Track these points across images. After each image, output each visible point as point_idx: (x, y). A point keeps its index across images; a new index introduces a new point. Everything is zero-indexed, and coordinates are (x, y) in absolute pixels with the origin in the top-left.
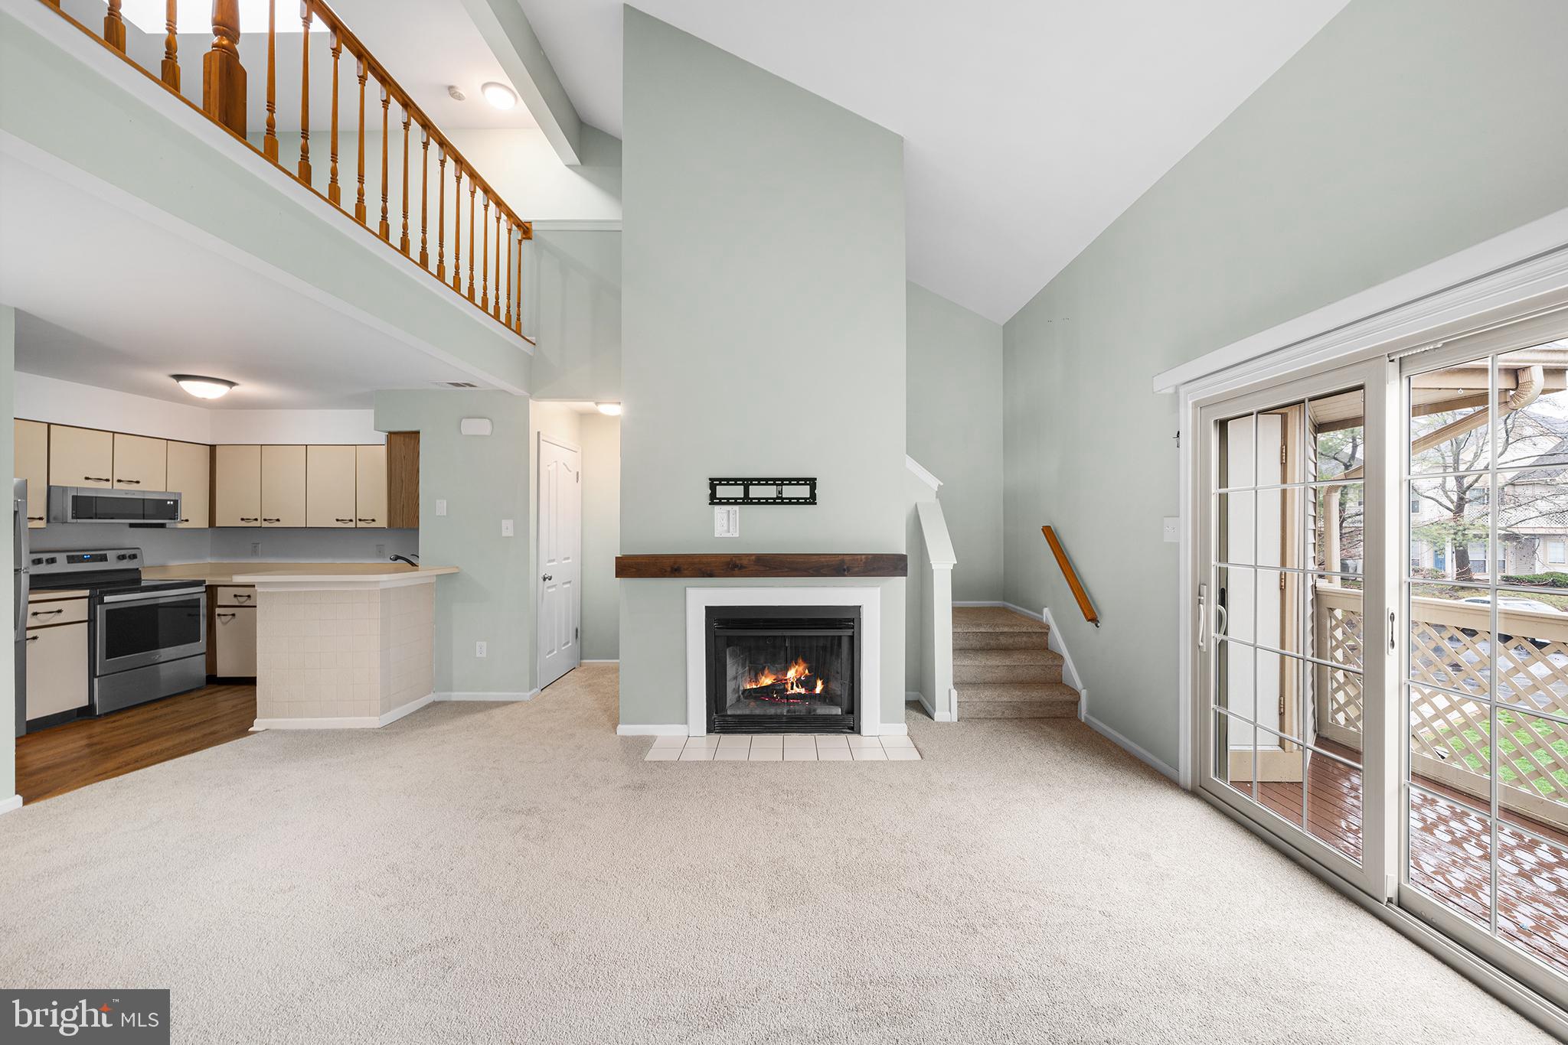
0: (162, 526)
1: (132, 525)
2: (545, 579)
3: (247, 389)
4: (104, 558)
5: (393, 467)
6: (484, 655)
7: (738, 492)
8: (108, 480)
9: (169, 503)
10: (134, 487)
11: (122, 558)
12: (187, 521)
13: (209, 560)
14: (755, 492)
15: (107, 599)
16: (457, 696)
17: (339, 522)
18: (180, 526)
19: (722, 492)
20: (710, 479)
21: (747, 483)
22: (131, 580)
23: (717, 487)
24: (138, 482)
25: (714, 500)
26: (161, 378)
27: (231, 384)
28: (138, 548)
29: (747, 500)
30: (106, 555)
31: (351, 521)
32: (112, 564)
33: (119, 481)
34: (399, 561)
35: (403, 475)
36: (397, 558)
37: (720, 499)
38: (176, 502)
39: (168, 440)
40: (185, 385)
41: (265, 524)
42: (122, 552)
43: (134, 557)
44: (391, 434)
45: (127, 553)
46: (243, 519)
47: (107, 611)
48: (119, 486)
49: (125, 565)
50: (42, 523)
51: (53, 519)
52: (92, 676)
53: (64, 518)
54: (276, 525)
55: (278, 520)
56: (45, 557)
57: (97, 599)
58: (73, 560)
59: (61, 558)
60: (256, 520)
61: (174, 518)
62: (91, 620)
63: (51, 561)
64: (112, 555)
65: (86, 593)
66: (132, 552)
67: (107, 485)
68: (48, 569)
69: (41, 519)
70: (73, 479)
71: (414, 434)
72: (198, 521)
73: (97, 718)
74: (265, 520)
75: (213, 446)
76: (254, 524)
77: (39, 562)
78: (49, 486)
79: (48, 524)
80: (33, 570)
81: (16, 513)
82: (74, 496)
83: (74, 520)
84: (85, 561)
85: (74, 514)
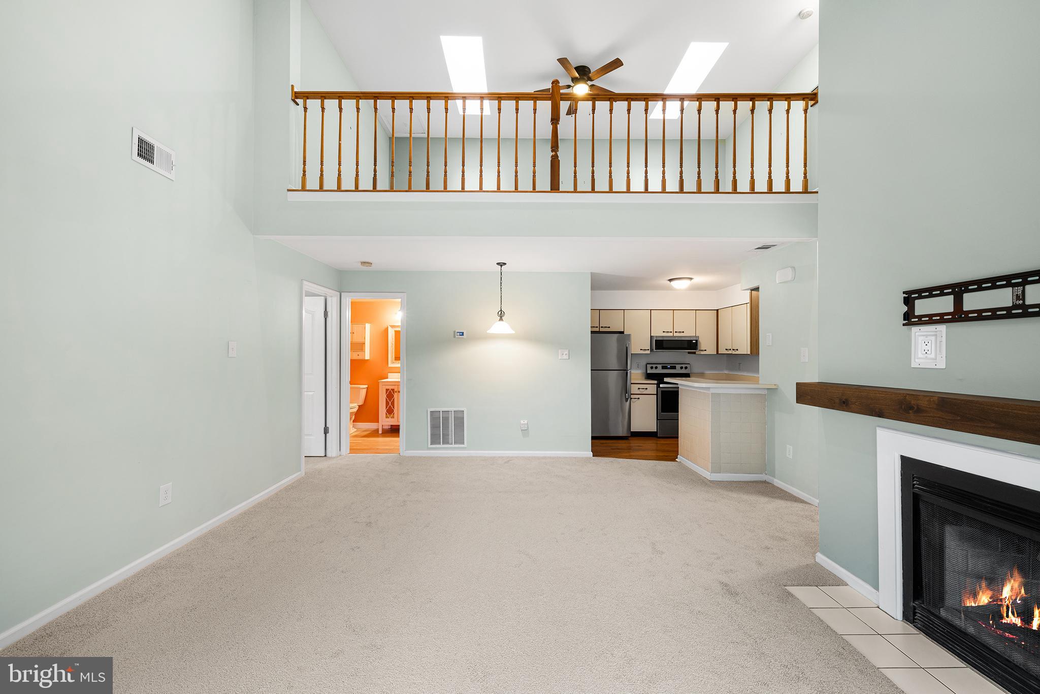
0: (694, 353)
1: (689, 353)
3: (699, 279)
4: (674, 368)
5: (752, 313)
6: (791, 457)
7: (946, 304)
8: (671, 332)
9: (694, 341)
10: (681, 334)
11: (682, 368)
12: (705, 351)
13: (726, 372)
14: (972, 301)
15: (661, 386)
16: (778, 483)
18: (702, 353)
19: (923, 307)
20: (904, 293)
21: (958, 290)
23: (917, 302)
24: (683, 332)
25: (910, 318)
26: (665, 282)
27: (691, 279)
28: (689, 364)
29: (959, 315)
30: (675, 366)
32: (678, 371)
33: (676, 332)
37: (920, 317)
38: (697, 341)
39: (696, 310)
40: (673, 283)
41: (734, 352)
42: (682, 365)
43: (687, 367)
44: (752, 290)
45: (684, 366)
46: (726, 349)
47: (662, 391)
48: (676, 334)
49: (683, 371)
50: (649, 352)
51: (652, 350)
52: (657, 419)
53: (653, 350)
54: (737, 352)
55: (737, 350)
56: (654, 366)
57: (658, 385)
58: (664, 368)
59: (660, 366)
60: (730, 350)
61: (696, 349)
62: (657, 394)
63: (656, 368)
64: (678, 367)
65: (656, 382)
66: (686, 365)
67: (671, 334)
68: (654, 371)
69: (648, 350)
70: (658, 333)
71: (757, 289)
72: (711, 350)
73: (660, 438)
74: (733, 350)
75: (717, 310)
76: (730, 352)
77: (652, 368)
78: (651, 336)
79: (651, 352)
80: (649, 371)
81: (627, 347)
82: (656, 340)
83: (656, 350)
84: (668, 368)
85: (655, 347)
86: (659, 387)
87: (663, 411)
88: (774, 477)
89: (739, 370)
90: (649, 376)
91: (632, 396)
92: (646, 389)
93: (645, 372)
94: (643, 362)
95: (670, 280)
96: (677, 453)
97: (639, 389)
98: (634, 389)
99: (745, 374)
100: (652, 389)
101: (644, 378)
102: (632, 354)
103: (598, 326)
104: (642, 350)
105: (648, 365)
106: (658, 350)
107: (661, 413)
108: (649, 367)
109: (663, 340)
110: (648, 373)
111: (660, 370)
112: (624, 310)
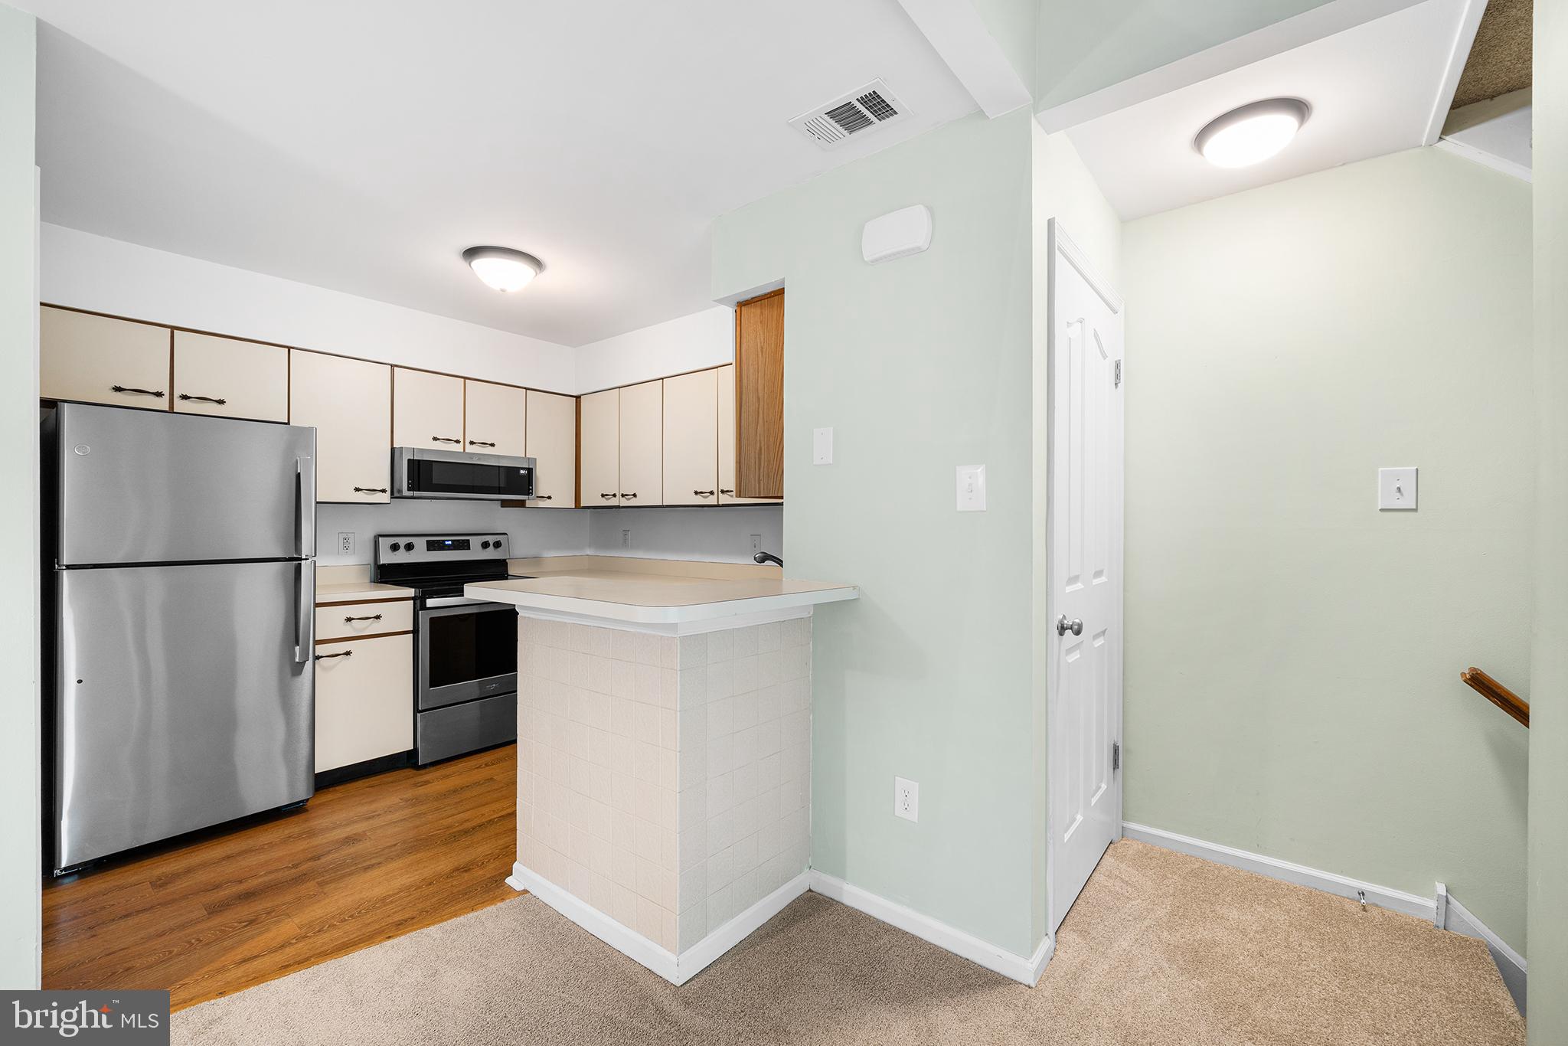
0: (521, 504)
1: (505, 504)
2: (1062, 629)
4: (464, 545)
5: (744, 372)
6: (913, 816)
8: (458, 442)
9: (522, 472)
10: (489, 450)
11: (485, 545)
12: (548, 498)
13: (589, 552)
15: (431, 602)
17: (698, 496)
18: (542, 504)
24: (492, 445)
26: (448, 258)
27: (536, 262)
28: (506, 534)
30: (469, 540)
31: (712, 493)
32: (473, 554)
33: (472, 443)
34: (768, 563)
35: (760, 388)
36: (761, 557)
38: (530, 471)
39: (526, 389)
40: (479, 265)
41: (624, 502)
42: (486, 538)
43: (497, 545)
44: (742, 305)
45: (491, 539)
46: (603, 496)
47: (432, 619)
48: (470, 449)
49: (490, 554)
50: (385, 498)
51: (395, 494)
52: (416, 710)
53: (400, 491)
54: (633, 502)
55: (634, 496)
56: (403, 541)
57: (419, 604)
58: (432, 546)
59: (420, 544)
60: (614, 495)
61: (528, 492)
62: (415, 632)
63: (409, 547)
64: (475, 542)
65: (410, 592)
66: (498, 538)
67: (459, 448)
68: (402, 557)
69: (384, 491)
70: (417, 439)
71: (775, 297)
72: (563, 499)
73: (425, 766)
74: (623, 496)
75: (578, 398)
76: (613, 502)
77: (395, 547)
78: (393, 449)
79: (391, 498)
80: (387, 558)
81: (298, 476)
82: (409, 460)
83: (411, 493)
84: (446, 548)
85: (409, 484)
86: (424, 607)
87: (434, 681)
88: (842, 876)
89: (625, 544)
90: (386, 574)
91: (321, 650)
92: (378, 617)
93: (369, 558)
94: (365, 530)
95: (472, 253)
96: (508, 854)
97: (349, 620)
98: (329, 623)
99: (640, 555)
100: (398, 615)
101: (368, 580)
102: (317, 503)
103: (166, 392)
104: (357, 490)
105: (380, 538)
106: (417, 494)
107: (430, 687)
108: (385, 544)
109: (434, 464)
110: (384, 565)
111: (421, 555)
112: (289, 348)
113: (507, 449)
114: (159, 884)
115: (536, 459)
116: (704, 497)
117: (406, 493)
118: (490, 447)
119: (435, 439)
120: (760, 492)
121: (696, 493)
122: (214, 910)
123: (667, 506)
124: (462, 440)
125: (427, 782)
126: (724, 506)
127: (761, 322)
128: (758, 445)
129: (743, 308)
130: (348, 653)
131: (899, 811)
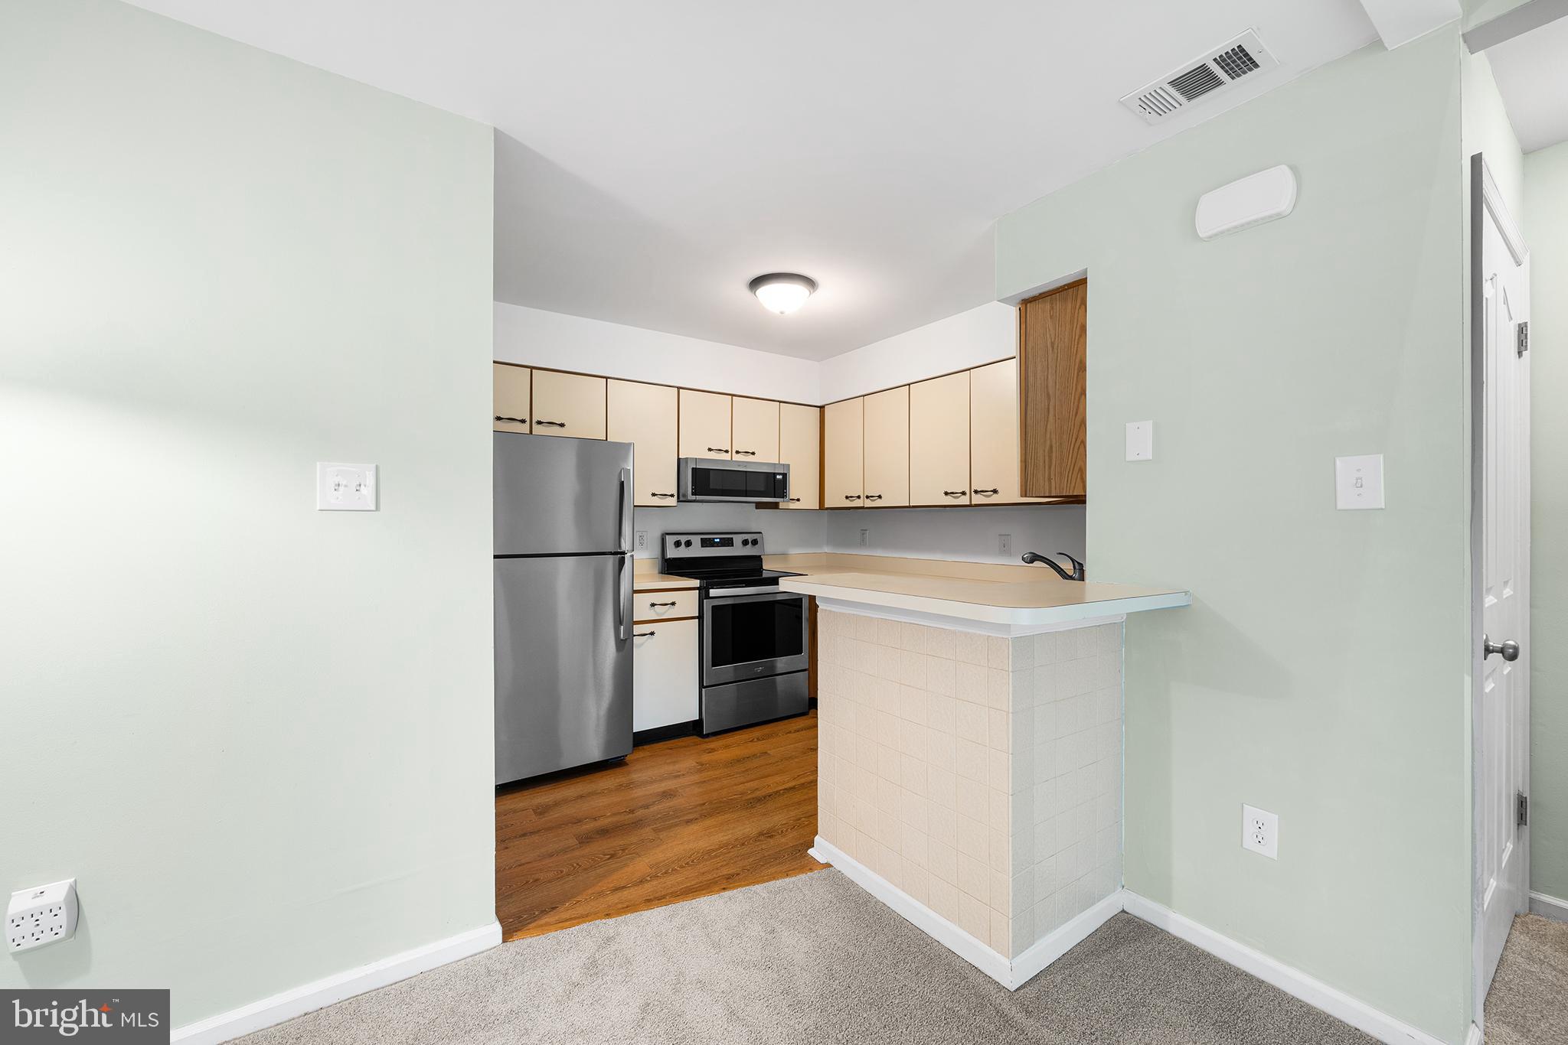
0: (775, 506)
1: (759, 506)
4: (728, 543)
5: (1030, 370)
6: (1270, 853)
8: (727, 451)
9: (778, 477)
10: (751, 458)
11: (745, 543)
12: (798, 500)
13: (827, 549)
15: (713, 592)
17: (949, 497)
18: (792, 506)
22: (749, 570)
24: (753, 453)
26: (736, 290)
27: (810, 282)
28: (761, 533)
30: (733, 539)
31: (964, 493)
32: (737, 550)
33: (737, 452)
34: (1037, 564)
35: (1051, 383)
36: (1034, 558)
38: (785, 475)
39: (780, 402)
41: (869, 503)
42: (746, 537)
43: (755, 542)
45: (750, 537)
46: (847, 497)
47: (714, 608)
48: (737, 458)
49: (748, 551)
50: (673, 501)
51: (681, 498)
52: (701, 686)
53: (685, 495)
54: (878, 503)
55: (880, 497)
56: (683, 539)
57: (703, 593)
58: (706, 543)
59: (696, 540)
60: (859, 497)
61: (782, 495)
62: (700, 617)
63: (688, 544)
64: (738, 540)
65: (696, 583)
66: (755, 536)
67: (726, 457)
68: (683, 553)
69: (672, 496)
70: (697, 450)
72: (810, 502)
73: (708, 736)
74: (867, 497)
75: (822, 408)
76: (857, 503)
77: (678, 544)
78: (679, 459)
79: (678, 502)
80: (672, 553)
81: (622, 484)
82: (693, 468)
83: (694, 497)
84: (716, 545)
85: (692, 489)
86: (708, 597)
87: (715, 663)
88: (1166, 899)
89: (863, 543)
90: (672, 567)
91: (637, 629)
92: (673, 604)
93: (657, 552)
94: (655, 529)
95: (757, 282)
97: (653, 605)
98: (642, 608)
99: (879, 553)
100: (688, 603)
101: (657, 572)
102: (635, 506)
103: (528, 420)
104: (654, 495)
105: (667, 536)
106: (699, 498)
107: (713, 666)
108: (670, 540)
109: (711, 472)
110: (670, 558)
111: (697, 551)
112: (607, 378)
113: (764, 456)
114: (541, 811)
115: (789, 465)
116: (954, 497)
117: (691, 497)
118: (725, 453)
119: (710, 450)
120: (1050, 491)
121: (946, 493)
122: (585, 840)
123: (914, 507)
124: (730, 450)
125: (713, 750)
126: (976, 505)
127: (1051, 317)
128: (1048, 442)
129: (1028, 305)
130: (652, 634)
131: (1250, 843)
